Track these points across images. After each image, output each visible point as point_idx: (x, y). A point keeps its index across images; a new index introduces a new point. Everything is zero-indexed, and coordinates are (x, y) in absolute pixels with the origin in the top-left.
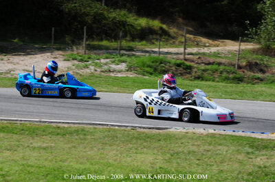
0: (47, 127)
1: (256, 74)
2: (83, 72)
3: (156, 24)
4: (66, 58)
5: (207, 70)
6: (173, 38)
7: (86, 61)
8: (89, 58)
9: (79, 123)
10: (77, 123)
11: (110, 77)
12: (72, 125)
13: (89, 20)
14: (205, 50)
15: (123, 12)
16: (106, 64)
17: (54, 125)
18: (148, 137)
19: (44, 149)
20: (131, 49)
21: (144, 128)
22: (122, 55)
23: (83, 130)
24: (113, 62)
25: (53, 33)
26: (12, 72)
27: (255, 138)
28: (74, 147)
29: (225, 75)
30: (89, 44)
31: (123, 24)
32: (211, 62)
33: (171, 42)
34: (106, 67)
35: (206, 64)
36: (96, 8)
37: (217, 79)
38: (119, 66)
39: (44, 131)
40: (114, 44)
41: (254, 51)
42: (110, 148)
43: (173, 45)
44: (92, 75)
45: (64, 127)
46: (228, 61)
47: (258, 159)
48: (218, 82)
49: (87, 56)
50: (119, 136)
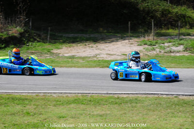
0: (111, 98)
2: (150, 54)
4: (139, 43)
7: (154, 45)
9: (137, 94)
10: (135, 94)
11: (170, 56)
12: (130, 96)
15: (183, 8)
16: (168, 47)
17: (116, 96)
18: (185, 103)
19: (101, 116)
20: (189, 35)
21: (186, 95)
22: (181, 40)
23: (136, 99)
24: (174, 45)
26: (98, 56)
28: (125, 113)
30: (157, 33)
31: (184, 16)
34: (168, 49)
36: (164, 5)
38: (178, 48)
39: (106, 101)
40: (176, 32)
42: (152, 113)
44: (157, 56)
45: (123, 98)
49: (155, 42)
50: (162, 103)
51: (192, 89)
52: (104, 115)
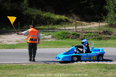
0: (17, 65)
1: (107, 36)
3: (63, 17)
5: (86, 35)
6: (71, 23)
11: (45, 41)
12: (27, 64)
13: (35, 17)
14: (85, 27)
15: (49, 13)
16: (42, 36)
18: (60, 67)
20: (53, 29)
22: (50, 32)
23: (32, 66)
24: (46, 35)
25: (19, 24)
26: (2, 42)
27: (107, 64)
29: (94, 37)
31: (49, 18)
32: (88, 32)
33: (70, 24)
35: (85, 33)
36: (37, 12)
37: (91, 39)
38: (48, 36)
39: (15, 67)
40: (46, 27)
41: (106, 26)
42: (43, 73)
43: (71, 26)
45: (24, 65)
46: (95, 31)
47: (109, 74)
48: (91, 40)
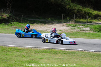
2: (74, 31)
3: (100, 13)
4: (67, 25)
7: (74, 27)
8: (76, 26)
9: (72, 50)
10: (71, 50)
11: (84, 33)
13: (76, 11)
15: (88, 9)
16: (82, 28)
17: (63, 50)
18: (98, 55)
19: (59, 59)
20: (91, 22)
21: (96, 52)
22: (88, 25)
23: (74, 52)
24: (85, 27)
25: (63, 16)
26: (47, 31)
28: (71, 58)
30: (76, 21)
31: (88, 13)
34: (82, 29)
36: (78, 7)
38: (87, 29)
39: (59, 52)
40: (85, 21)
42: (84, 59)
44: (77, 32)
45: (67, 51)
49: (75, 25)
50: (87, 54)
51: (98, 49)
52: (61, 58)
